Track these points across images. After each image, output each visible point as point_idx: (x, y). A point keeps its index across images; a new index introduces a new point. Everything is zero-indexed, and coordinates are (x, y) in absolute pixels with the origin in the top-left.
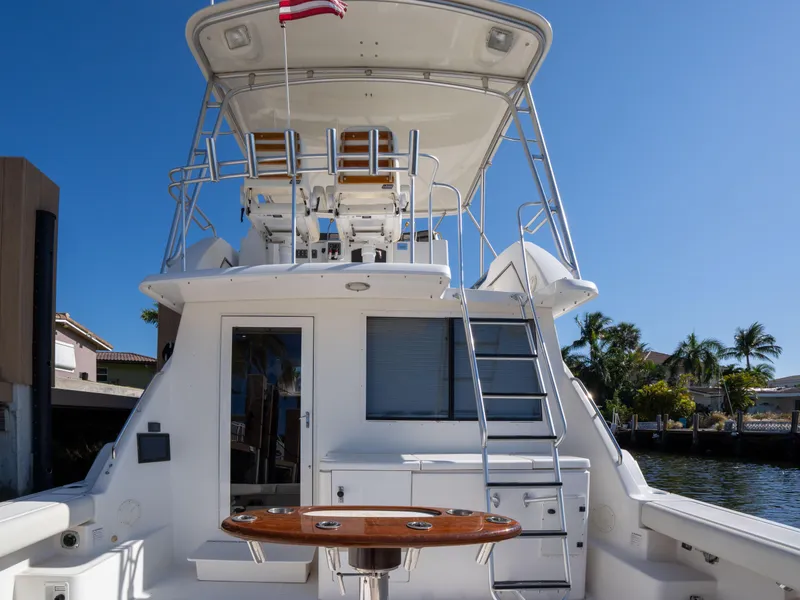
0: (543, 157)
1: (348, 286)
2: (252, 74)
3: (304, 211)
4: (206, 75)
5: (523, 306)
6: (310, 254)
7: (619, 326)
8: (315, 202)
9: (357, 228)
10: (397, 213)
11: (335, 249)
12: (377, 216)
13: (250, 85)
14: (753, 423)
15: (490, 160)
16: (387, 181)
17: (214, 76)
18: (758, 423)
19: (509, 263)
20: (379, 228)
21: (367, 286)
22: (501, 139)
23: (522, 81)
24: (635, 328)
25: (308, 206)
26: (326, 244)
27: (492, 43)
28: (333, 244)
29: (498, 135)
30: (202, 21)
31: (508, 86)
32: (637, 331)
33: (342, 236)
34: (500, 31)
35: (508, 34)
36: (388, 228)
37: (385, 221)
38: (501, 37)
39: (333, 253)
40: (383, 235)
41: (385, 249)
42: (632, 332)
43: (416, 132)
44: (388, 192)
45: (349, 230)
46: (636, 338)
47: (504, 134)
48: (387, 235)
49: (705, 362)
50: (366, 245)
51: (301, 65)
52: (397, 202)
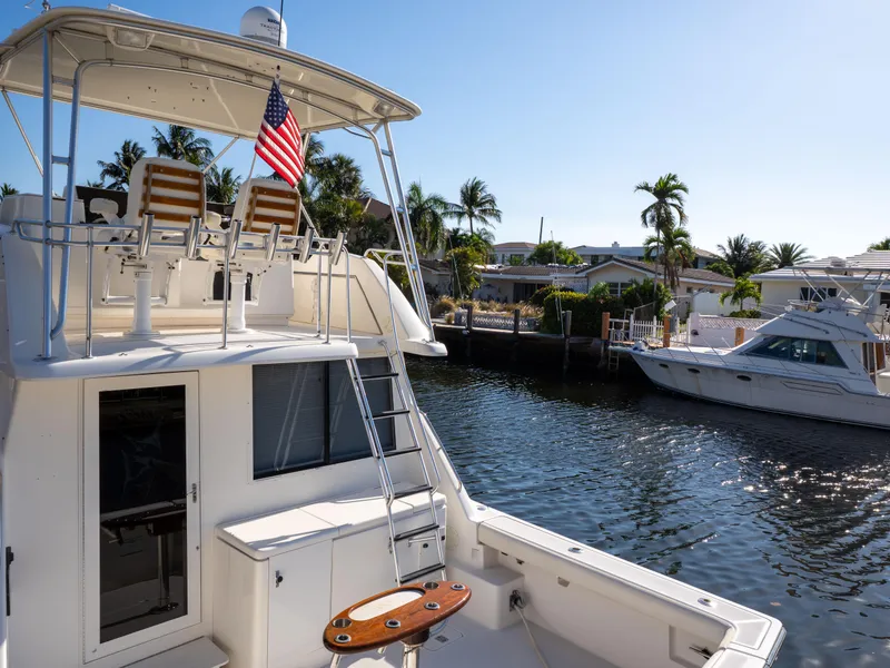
14: (480, 316)
18: (485, 316)
24: (354, 164)
32: (356, 170)
42: (351, 170)
46: (356, 180)
49: (431, 224)
51: (176, 50)
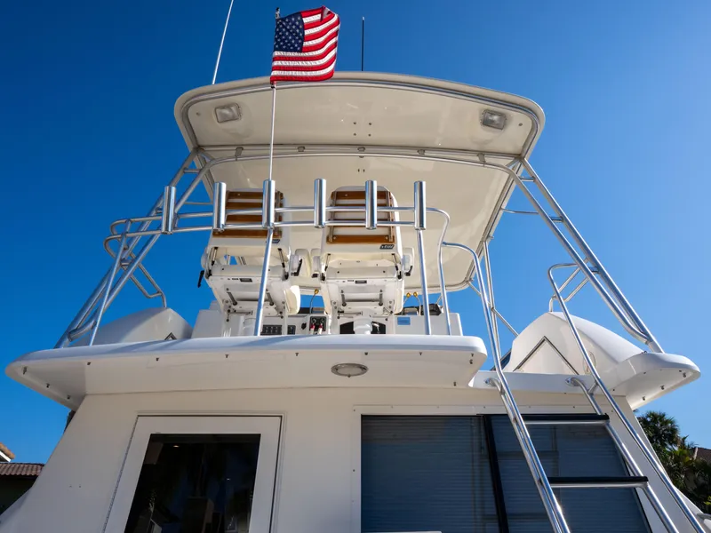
0: (562, 219)
1: (336, 369)
2: (240, 148)
3: (281, 274)
4: (190, 147)
5: (591, 395)
6: (285, 330)
7: (648, 416)
8: (296, 266)
9: (348, 296)
10: (399, 277)
11: (319, 324)
12: (375, 281)
13: (236, 156)
15: (491, 234)
16: (386, 241)
17: (199, 148)
19: (541, 338)
20: (375, 295)
21: (364, 369)
22: (501, 212)
23: (519, 157)
24: (667, 417)
25: (287, 269)
26: (307, 319)
27: (486, 123)
28: (315, 318)
29: (498, 208)
30: (193, 98)
31: (505, 161)
32: (671, 422)
33: (328, 307)
34: (493, 113)
35: (501, 115)
36: (387, 296)
37: (384, 286)
38: (495, 118)
39: (316, 329)
40: (381, 305)
41: (383, 322)
42: (666, 423)
43: (421, 184)
44: (388, 253)
45: (338, 299)
46: (674, 431)
47: (504, 207)
48: (386, 304)
50: (360, 317)
51: (293, 142)
52: (398, 265)
